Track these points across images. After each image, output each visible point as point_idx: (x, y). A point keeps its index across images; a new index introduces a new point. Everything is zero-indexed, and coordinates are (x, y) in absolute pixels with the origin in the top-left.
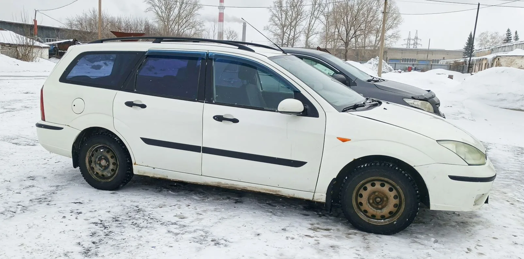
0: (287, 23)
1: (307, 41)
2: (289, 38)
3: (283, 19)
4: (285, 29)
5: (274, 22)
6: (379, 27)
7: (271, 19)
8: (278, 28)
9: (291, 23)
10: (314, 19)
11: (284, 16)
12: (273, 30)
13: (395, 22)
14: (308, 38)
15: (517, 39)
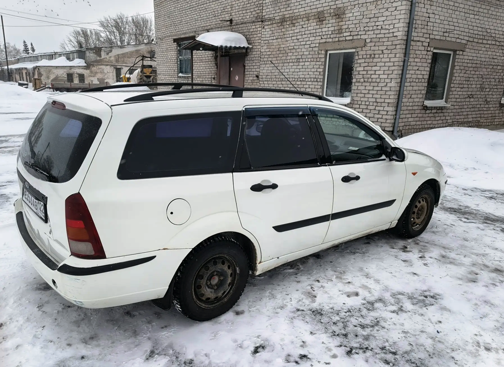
15: (33, 50)
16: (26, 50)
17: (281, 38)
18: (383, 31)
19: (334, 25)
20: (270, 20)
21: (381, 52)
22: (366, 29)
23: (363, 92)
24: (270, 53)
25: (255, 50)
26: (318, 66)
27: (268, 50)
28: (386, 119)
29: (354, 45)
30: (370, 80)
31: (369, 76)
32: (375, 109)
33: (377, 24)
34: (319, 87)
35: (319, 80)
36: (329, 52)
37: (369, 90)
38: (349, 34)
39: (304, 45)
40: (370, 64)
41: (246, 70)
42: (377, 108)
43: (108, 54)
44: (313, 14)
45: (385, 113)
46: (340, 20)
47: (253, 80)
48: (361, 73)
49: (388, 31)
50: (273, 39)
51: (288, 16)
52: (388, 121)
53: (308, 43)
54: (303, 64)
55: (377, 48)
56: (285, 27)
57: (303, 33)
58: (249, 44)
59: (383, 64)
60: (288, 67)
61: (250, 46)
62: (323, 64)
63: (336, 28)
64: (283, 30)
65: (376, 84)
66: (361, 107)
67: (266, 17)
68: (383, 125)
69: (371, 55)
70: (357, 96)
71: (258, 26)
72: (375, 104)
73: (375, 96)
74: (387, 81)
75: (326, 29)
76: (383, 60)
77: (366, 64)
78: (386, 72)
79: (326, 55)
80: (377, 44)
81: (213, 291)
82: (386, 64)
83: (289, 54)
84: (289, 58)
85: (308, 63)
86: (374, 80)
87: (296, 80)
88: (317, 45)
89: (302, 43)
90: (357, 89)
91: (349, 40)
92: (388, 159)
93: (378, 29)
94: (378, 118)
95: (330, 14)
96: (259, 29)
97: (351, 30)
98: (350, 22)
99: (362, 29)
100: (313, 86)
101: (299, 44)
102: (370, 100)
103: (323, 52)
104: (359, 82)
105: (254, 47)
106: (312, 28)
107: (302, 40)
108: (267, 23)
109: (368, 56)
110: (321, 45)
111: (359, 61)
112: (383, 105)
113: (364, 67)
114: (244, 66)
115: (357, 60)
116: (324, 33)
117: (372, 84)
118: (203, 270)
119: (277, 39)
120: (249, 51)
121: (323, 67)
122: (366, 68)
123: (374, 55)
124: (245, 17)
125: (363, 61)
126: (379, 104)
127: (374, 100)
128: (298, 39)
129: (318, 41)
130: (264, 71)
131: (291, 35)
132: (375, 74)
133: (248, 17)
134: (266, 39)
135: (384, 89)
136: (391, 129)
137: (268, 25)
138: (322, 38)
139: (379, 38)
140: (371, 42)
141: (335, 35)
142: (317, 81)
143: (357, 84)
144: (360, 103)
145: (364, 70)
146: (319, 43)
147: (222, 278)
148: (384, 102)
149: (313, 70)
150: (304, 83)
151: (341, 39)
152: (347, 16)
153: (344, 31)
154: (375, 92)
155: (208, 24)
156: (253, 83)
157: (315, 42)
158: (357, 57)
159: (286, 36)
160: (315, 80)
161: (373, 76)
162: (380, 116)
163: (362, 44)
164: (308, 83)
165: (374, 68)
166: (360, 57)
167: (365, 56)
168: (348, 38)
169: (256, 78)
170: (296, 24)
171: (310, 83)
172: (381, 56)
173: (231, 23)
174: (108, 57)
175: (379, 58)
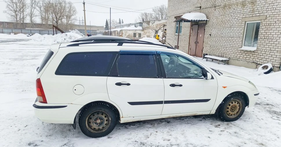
0: (18, 10)
1: (31, 20)
2: (20, 18)
3: (15, 7)
4: (17, 13)
5: (9, 8)
6: (67, 15)
7: (7, 7)
8: (12, 12)
9: (20, 10)
10: (33, 8)
11: (15, 6)
12: (9, 13)
13: (74, 13)
14: (31, 18)
16: (120, 23)
17: (223, 15)
18: (276, 11)
19: (250, 8)
20: (219, 6)
21: (274, 22)
22: (267, 10)
23: (264, 44)
24: (217, 23)
25: (211, 21)
26: (240, 30)
27: (216, 22)
28: (276, 60)
29: (260, 18)
30: (268, 38)
31: (267, 35)
32: (270, 54)
33: (273, 7)
34: (240, 41)
35: (240, 37)
36: (247, 22)
37: (267, 43)
38: (258, 12)
39: (234, 19)
40: (268, 29)
41: (205, 32)
42: (271, 54)
43: (153, 24)
44: (240, 2)
45: (275, 56)
46: (254, 5)
47: (208, 36)
48: (263, 34)
49: (279, 11)
50: (219, 16)
51: (227, 4)
52: (277, 61)
53: (236, 18)
54: (233, 28)
55: (272, 20)
56: (226, 9)
57: (234, 12)
58: (207, 18)
59: (275, 29)
60: (226, 30)
61: (208, 20)
62: (243, 28)
63: (251, 9)
64: (225, 11)
65: (271, 40)
66: (262, 52)
67: (217, 5)
68: (274, 63)
69: (269, 24)
70: (260, 46)
71: (213, 9)
72: (270, 51)
73: (270, 47)
74: (277, 38)
75: (246, 10)
76: (275, 27)
77: (266, 29)
78: (277, 34)
79: (245, 24)
80: (273, 18)
81: (97, 125)
82: (277, 29)
83: (227, 24)
84: (226, 25)
85: (236, 28)
86: (270, 38)
87: (229, 37)
88: (241, 19)
89: (233, 18)
90: (260, 43)
91: (258, 16)
92: (204, 78)
93: (273, 10)
94: (271, 59)
95: (249, 2)
96: (213, 11)
97: (259, 10)
98: (259, 6)
99: (265, 10)
100: (237, 41)
101: (232, 18)
102: (267, 49)
103: (244, 22)
104: (262, 39)
105: (210, 20)
106: (239, 10)
107: (233, 16)
108: (217, 8)
109: (268, 25)
110: (243, 18)
111: (262, 27)
112: (274, 52)
113: (265, 30)
114: (205, 30)
115: (261, 26)
116: (245, 12)
117: (269, 40)
118: (92, 116)
119: (221, 16)
120: (207, 22)
121: (243, 30)
122: (266, 31)
123: (271, 24)
124: (207, 5)
125: (265, 27)
126: (272, 51)
127: (269, 49)
128: (231, 16)
129: (242, 17)
130: (214, 32)
131: (228, 14)
132: (271, 34)
133: (209, 5)
134: (216, 16)
135: (275, 43)
136: (279, 66)
137: (218, 9)
138: (244, 15)
139: (274, 15)
140: (269, 17)
141: (250, 13)
142: (239, 38)
143: (260, 40)
144: (261, 50)
145: (265, 32)
146: (242, 18)
147: (102, 121)
148: (275, 50)
149: (238, 32)
150: (233, 39)
151: (253, 15)
152: (258, 3)
153: (255, 11)
154: (270, 45)
155: (190, 9)
156: (208, 38)
157: (240, 17)
158: (261, 25)
159: (226, 14)
160: (239, 37)
161: (269, 36)
162: (272, 58)
163: (265, 18)
164: (235, 39)
165: (270, 31)
166: (263, 25)
167: (266, 25)
168: (257, 15)
169: (210, 36)
170: (231, 8)
171: (236, 39)
172: (275, 25)
173: (201, 8)
174: (152, 25)
175: (273, 25)
